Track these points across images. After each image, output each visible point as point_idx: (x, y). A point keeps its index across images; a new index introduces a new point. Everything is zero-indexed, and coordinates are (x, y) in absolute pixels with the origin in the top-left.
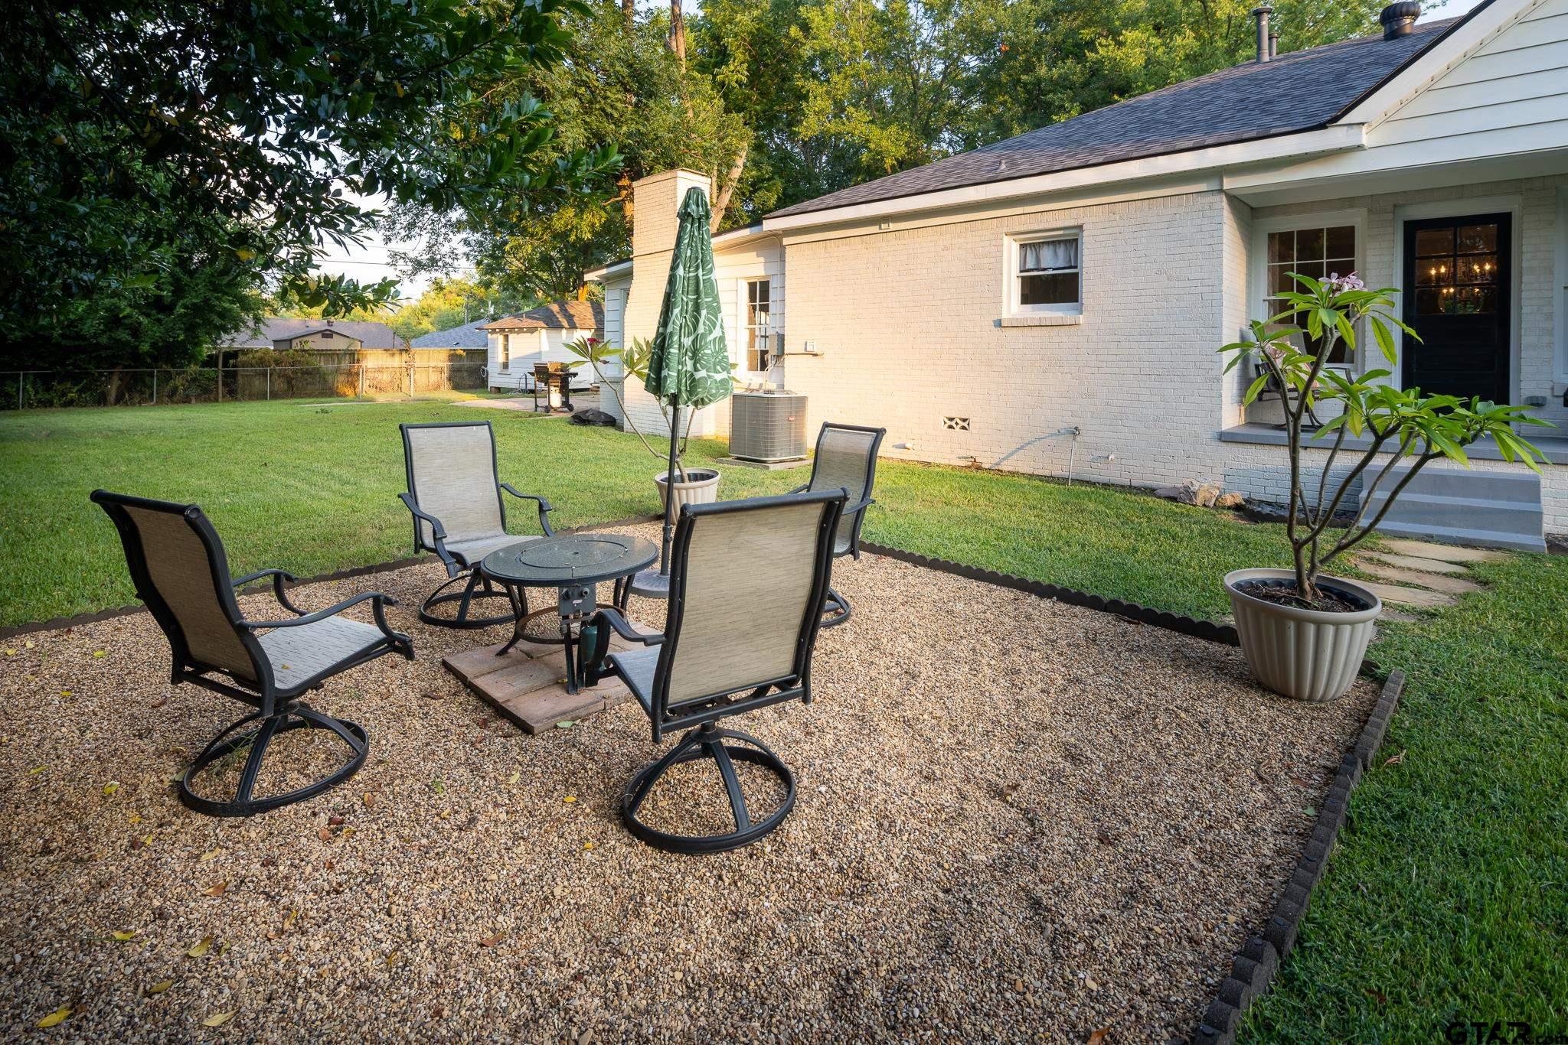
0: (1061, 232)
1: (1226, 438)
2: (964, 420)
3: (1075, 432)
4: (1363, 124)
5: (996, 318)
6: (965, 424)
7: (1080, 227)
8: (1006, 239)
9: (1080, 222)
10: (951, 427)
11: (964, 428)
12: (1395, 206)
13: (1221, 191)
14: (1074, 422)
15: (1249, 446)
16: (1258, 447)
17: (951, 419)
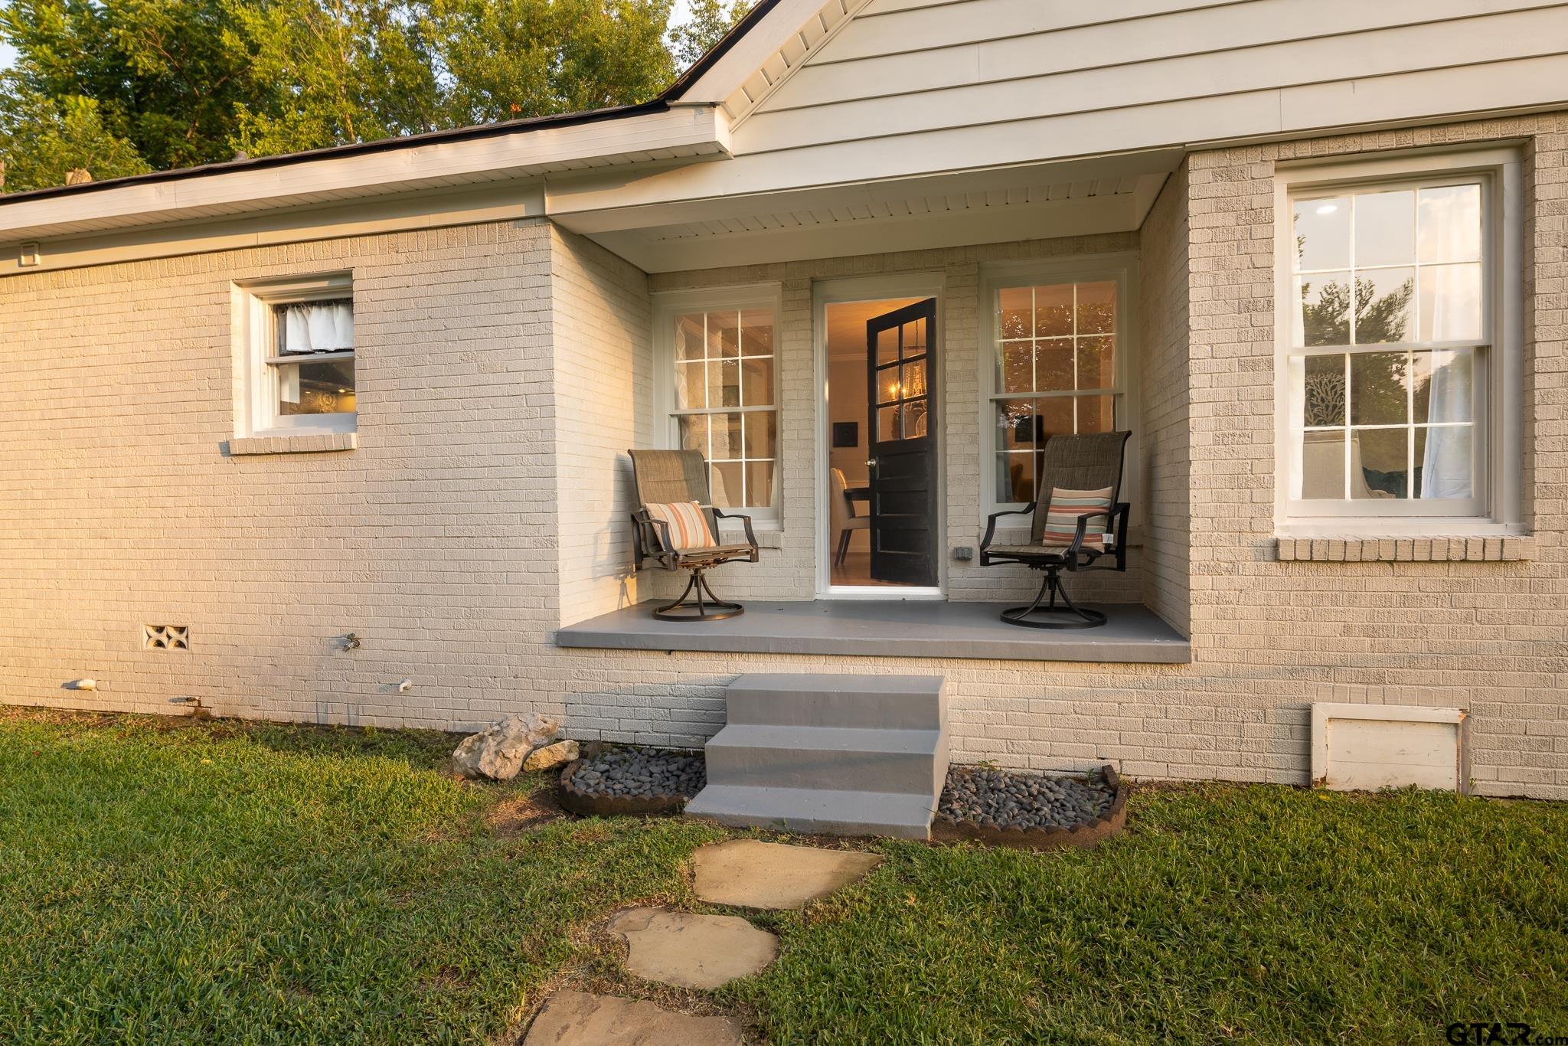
0: (324, 284)
1: (569, 641)
2: (181, 630)
3: (352, 641)
4: (713, 105)
5: (223, 438)
6: (183, 638)
7: (347, 274)
8: (237, 295)
9: (348, 265)
10: (160, 644)
11: (180, 644)
12: (813, 281)
13: (546, 218)
14: (350, 625)
15: (595, 653)
16: (609, 653)
17: (160, 630)
